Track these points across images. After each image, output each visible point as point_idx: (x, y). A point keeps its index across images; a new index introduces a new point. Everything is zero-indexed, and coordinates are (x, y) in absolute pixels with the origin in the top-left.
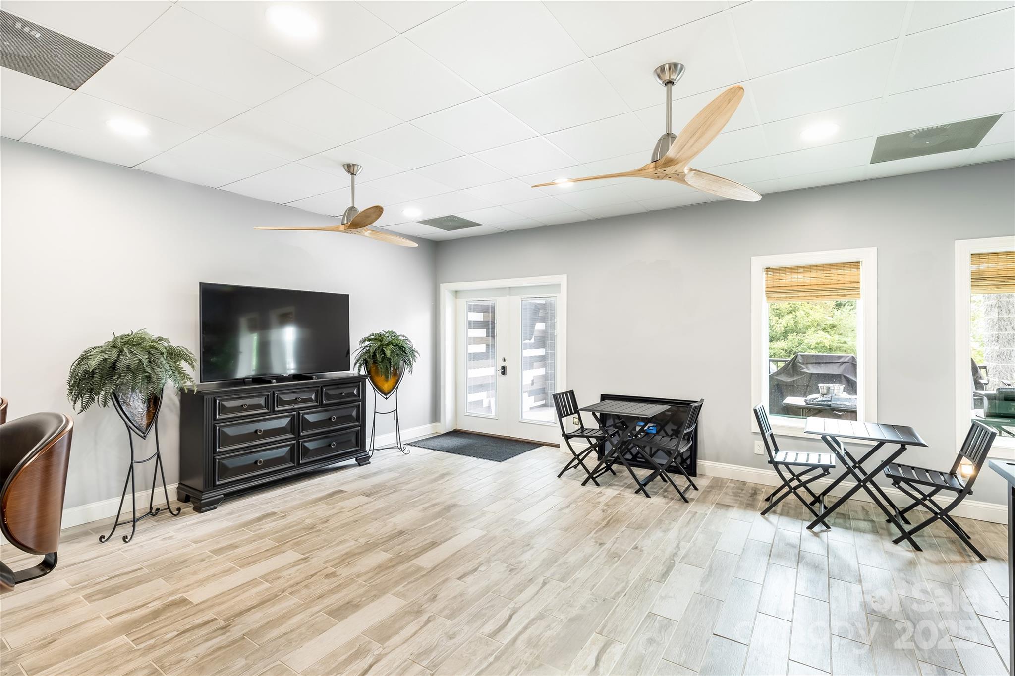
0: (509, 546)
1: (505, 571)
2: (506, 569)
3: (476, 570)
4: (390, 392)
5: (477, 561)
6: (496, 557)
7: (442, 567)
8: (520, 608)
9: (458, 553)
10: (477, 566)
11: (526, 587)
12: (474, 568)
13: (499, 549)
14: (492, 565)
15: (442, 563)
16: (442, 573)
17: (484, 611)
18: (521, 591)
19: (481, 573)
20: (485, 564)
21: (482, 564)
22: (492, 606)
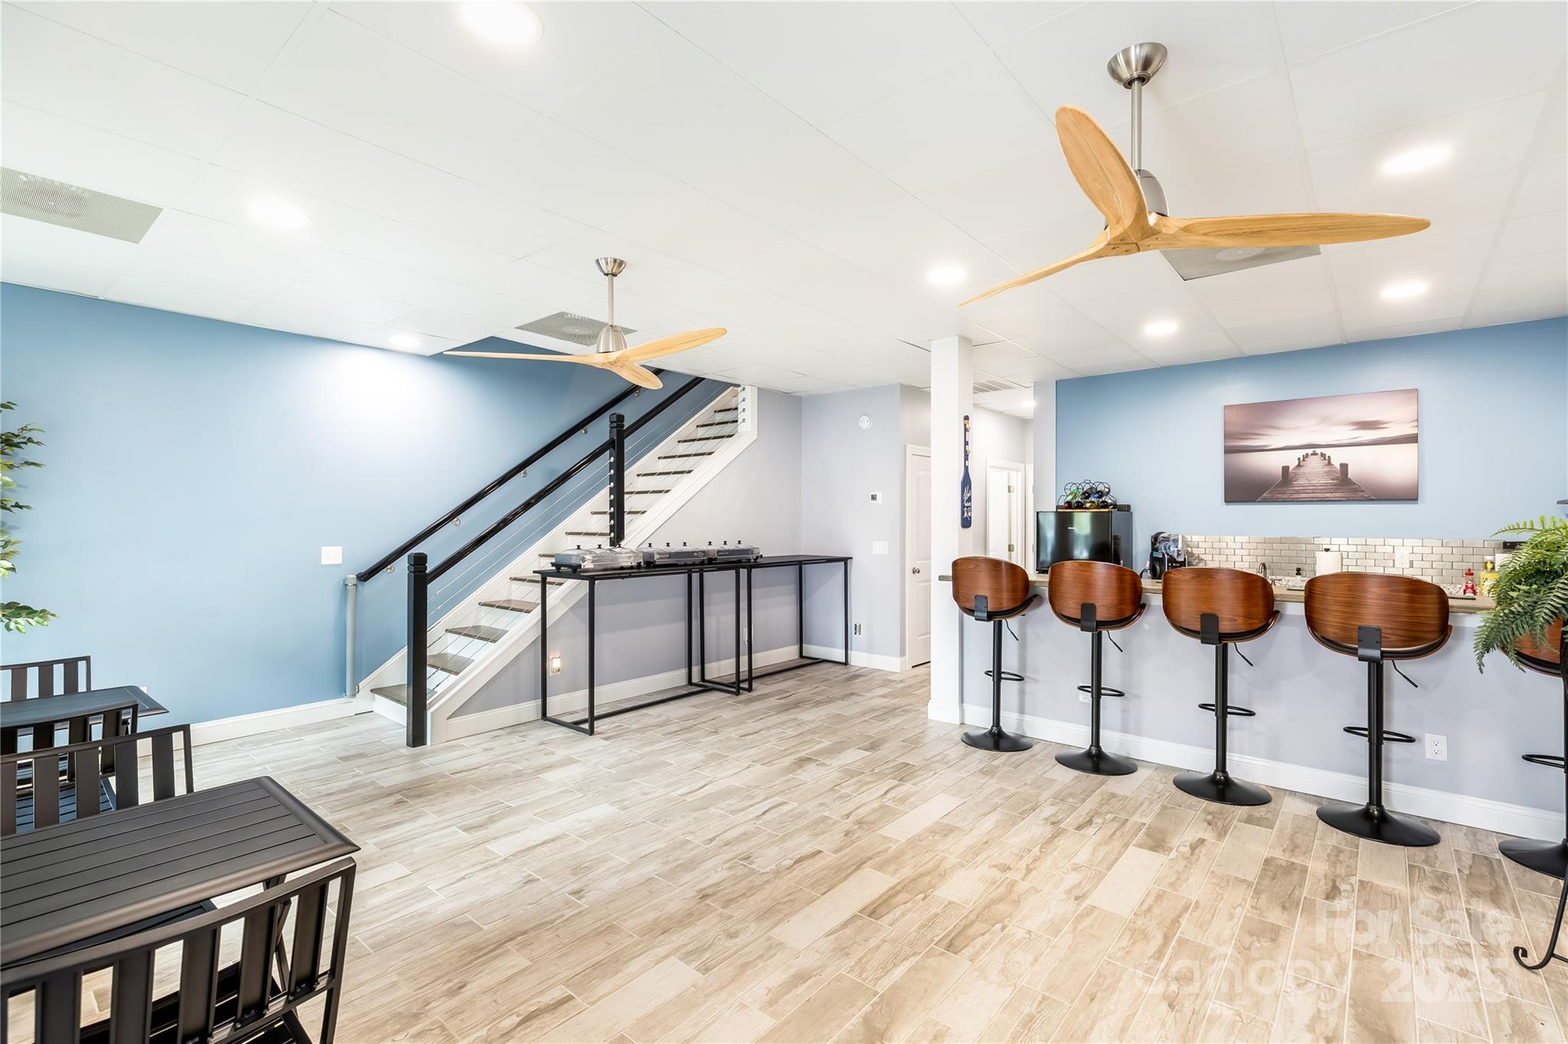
0: (738, 897)
1: (756, 858)
2: (755, 860)
3: (798, 861)
5: (795, 873)
6: (765, 878)
7: (847, 869)
8: (753, 819)
9: (826, 889)
10: (796, 866)
11: (737, 838)
12: (800, 863)
13: (756, 893)
14: (773, 867)
15: (849, 875)
16: (844, 859)
17: (791, 819)
18: (745, 834)
19: (790, 856)
20: (784, 869)
21: (788, 869)
22: (781, 823)
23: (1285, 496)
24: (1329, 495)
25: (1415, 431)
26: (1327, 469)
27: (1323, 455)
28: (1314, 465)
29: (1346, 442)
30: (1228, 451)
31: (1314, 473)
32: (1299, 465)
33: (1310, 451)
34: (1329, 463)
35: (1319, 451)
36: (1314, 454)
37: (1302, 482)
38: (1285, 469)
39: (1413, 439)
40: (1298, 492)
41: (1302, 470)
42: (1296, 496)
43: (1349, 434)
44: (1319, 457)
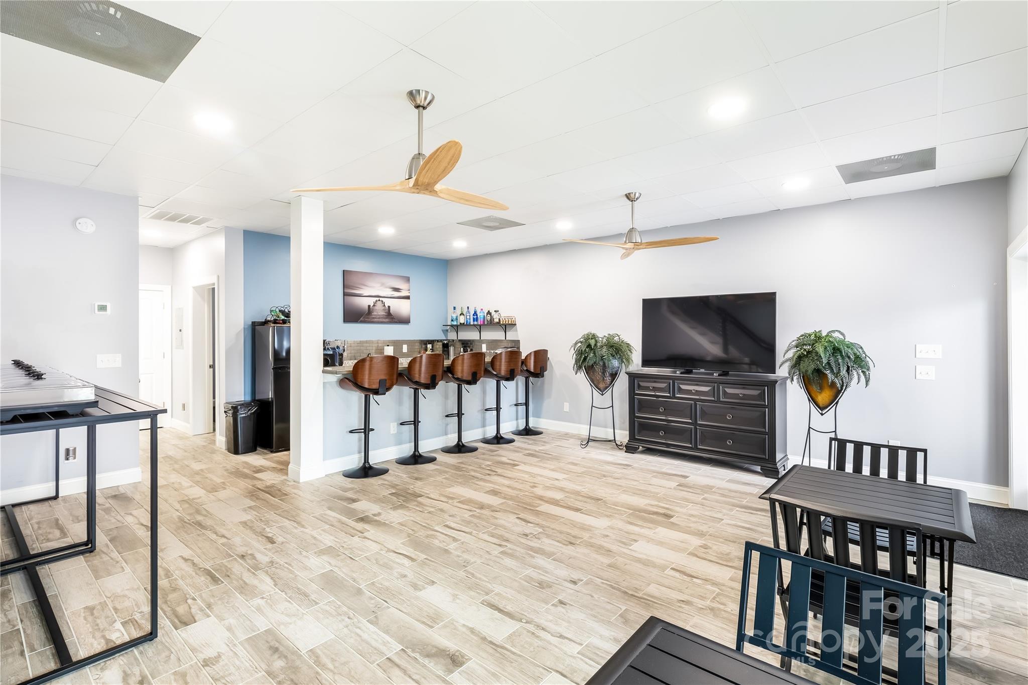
4: (827, 407)
23: (369, 320)
24: (384, 320)
25: (408, 294)
26: (383, 308)
27: (382, 301)
28: (379, 306)
29: (390, 296)
30: (345, 294)
31: (379, 311)
32: (374, 305)
33: (378, 299)
34: (384, 306)
35: (381, 299)
36: (379, 300)
37: (375, 313)
38: (369, 306)
39: (408, 298)
40: (374, 318)
41: (376, 308)
42: (373, 320)
43: (390, 293)
44: (381, 301)
